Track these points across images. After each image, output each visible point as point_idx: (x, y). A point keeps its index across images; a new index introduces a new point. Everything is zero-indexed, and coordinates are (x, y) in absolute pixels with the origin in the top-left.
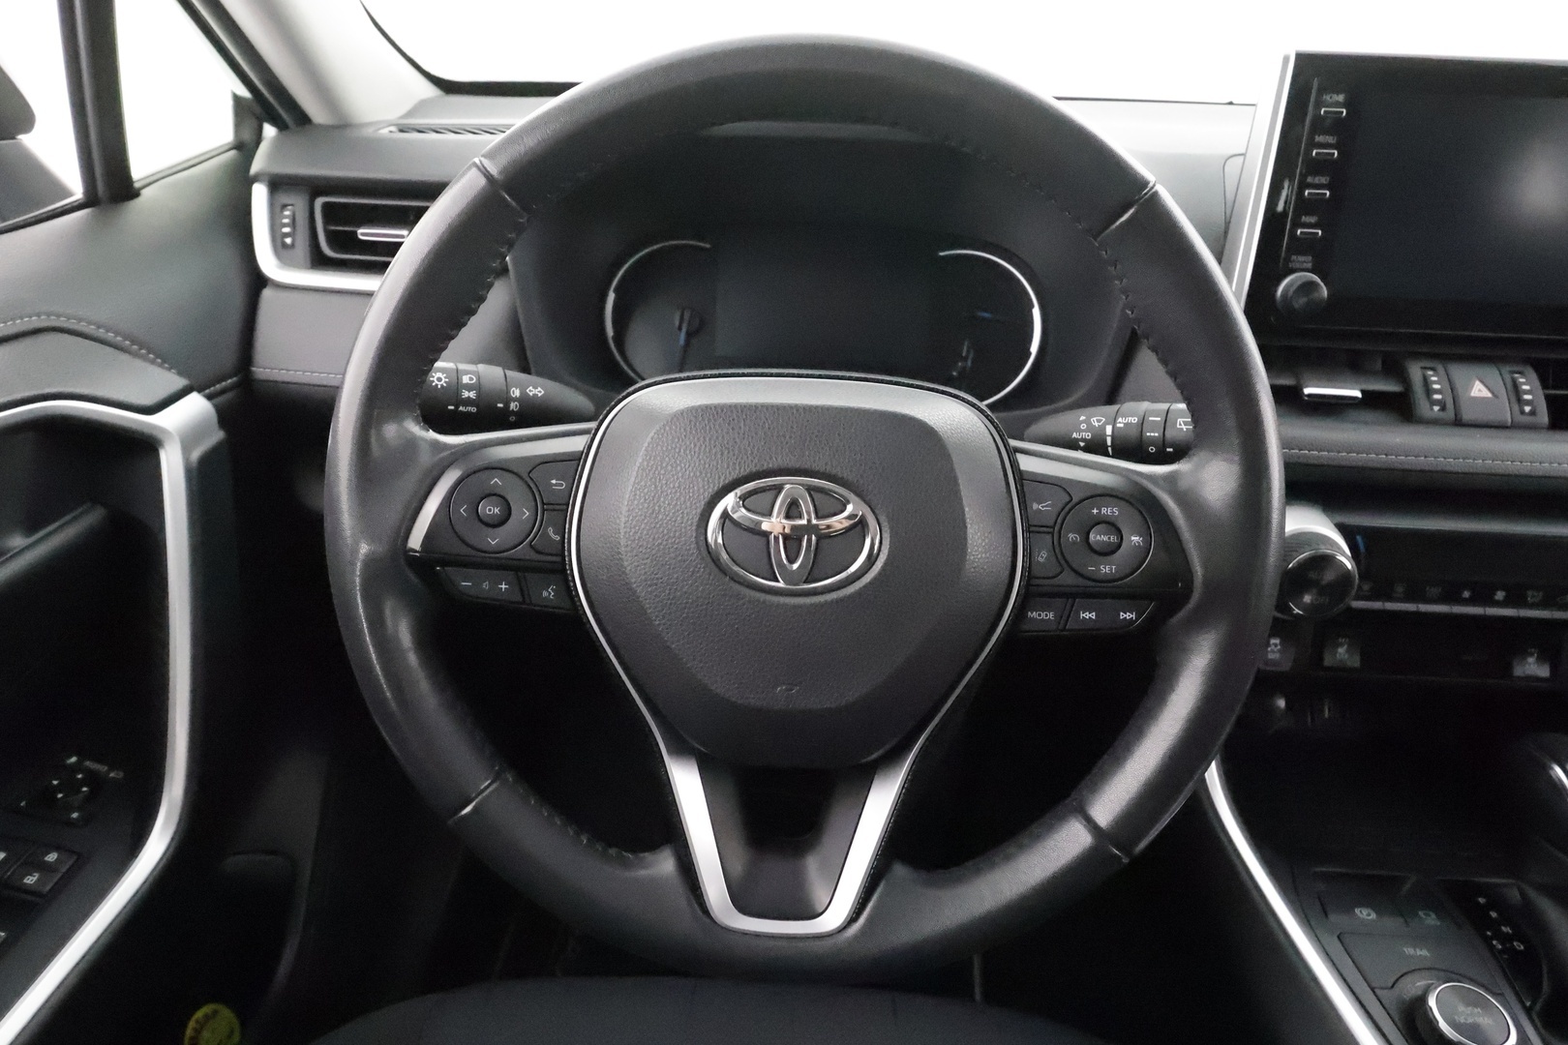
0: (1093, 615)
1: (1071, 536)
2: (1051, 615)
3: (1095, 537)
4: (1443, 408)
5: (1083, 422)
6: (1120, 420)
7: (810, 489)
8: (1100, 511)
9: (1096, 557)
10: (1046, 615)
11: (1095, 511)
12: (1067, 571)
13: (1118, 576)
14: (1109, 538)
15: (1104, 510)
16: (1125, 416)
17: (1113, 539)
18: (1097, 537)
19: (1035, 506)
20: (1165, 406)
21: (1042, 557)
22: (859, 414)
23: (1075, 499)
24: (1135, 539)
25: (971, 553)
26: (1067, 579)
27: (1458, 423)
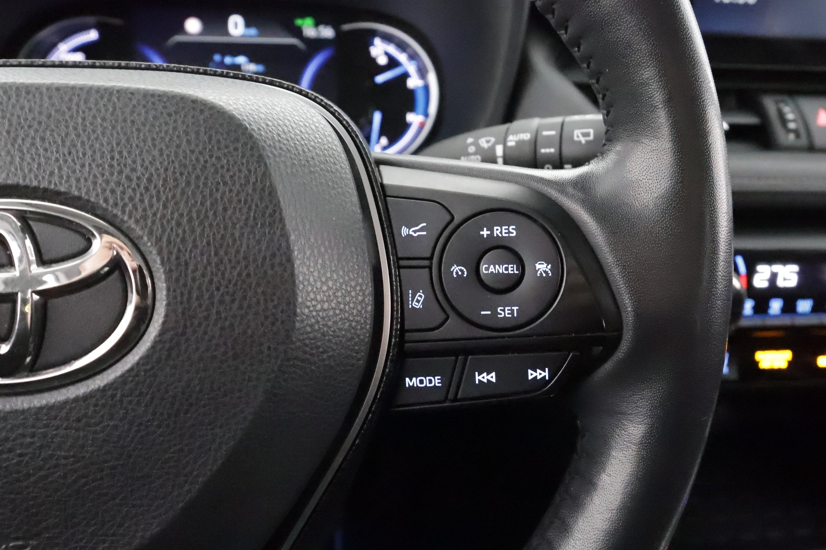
0: (492, 377)
1: (455, 269)
2: (436, 381)
3: (487, 269)
4: (798, 135)
5: (471, 144)
6: (511, 138)
7: (22, 216)
8: (492, 232)
9: (490, 296)
10: (430, 381)
11: (485, 233)
12: (453, 320)
13: (523, 320)
14: (507, 269)
15: (497, 231)
16: (517, 132)
17: (512, 269)
18: (489, 269)
19: (405, 231)
20: (558, 120)
21: (418, 301)
22: (111, 94)
23: (457, 220)
24: (542, 267)
25: (303, 303)
26: (454, 328)
27: (811, 149)
